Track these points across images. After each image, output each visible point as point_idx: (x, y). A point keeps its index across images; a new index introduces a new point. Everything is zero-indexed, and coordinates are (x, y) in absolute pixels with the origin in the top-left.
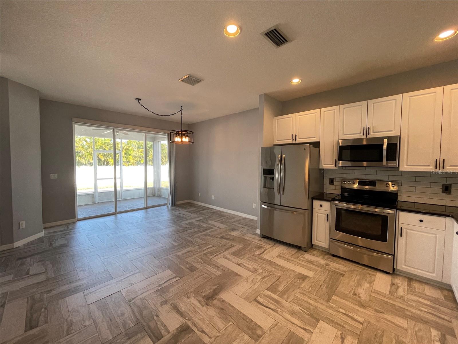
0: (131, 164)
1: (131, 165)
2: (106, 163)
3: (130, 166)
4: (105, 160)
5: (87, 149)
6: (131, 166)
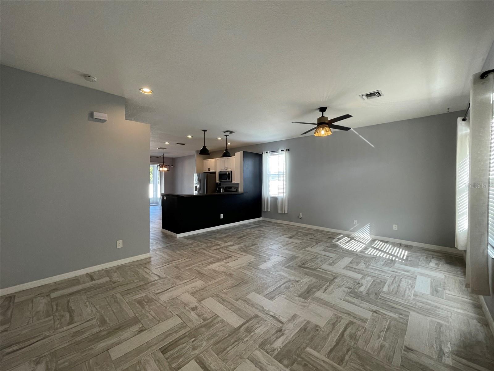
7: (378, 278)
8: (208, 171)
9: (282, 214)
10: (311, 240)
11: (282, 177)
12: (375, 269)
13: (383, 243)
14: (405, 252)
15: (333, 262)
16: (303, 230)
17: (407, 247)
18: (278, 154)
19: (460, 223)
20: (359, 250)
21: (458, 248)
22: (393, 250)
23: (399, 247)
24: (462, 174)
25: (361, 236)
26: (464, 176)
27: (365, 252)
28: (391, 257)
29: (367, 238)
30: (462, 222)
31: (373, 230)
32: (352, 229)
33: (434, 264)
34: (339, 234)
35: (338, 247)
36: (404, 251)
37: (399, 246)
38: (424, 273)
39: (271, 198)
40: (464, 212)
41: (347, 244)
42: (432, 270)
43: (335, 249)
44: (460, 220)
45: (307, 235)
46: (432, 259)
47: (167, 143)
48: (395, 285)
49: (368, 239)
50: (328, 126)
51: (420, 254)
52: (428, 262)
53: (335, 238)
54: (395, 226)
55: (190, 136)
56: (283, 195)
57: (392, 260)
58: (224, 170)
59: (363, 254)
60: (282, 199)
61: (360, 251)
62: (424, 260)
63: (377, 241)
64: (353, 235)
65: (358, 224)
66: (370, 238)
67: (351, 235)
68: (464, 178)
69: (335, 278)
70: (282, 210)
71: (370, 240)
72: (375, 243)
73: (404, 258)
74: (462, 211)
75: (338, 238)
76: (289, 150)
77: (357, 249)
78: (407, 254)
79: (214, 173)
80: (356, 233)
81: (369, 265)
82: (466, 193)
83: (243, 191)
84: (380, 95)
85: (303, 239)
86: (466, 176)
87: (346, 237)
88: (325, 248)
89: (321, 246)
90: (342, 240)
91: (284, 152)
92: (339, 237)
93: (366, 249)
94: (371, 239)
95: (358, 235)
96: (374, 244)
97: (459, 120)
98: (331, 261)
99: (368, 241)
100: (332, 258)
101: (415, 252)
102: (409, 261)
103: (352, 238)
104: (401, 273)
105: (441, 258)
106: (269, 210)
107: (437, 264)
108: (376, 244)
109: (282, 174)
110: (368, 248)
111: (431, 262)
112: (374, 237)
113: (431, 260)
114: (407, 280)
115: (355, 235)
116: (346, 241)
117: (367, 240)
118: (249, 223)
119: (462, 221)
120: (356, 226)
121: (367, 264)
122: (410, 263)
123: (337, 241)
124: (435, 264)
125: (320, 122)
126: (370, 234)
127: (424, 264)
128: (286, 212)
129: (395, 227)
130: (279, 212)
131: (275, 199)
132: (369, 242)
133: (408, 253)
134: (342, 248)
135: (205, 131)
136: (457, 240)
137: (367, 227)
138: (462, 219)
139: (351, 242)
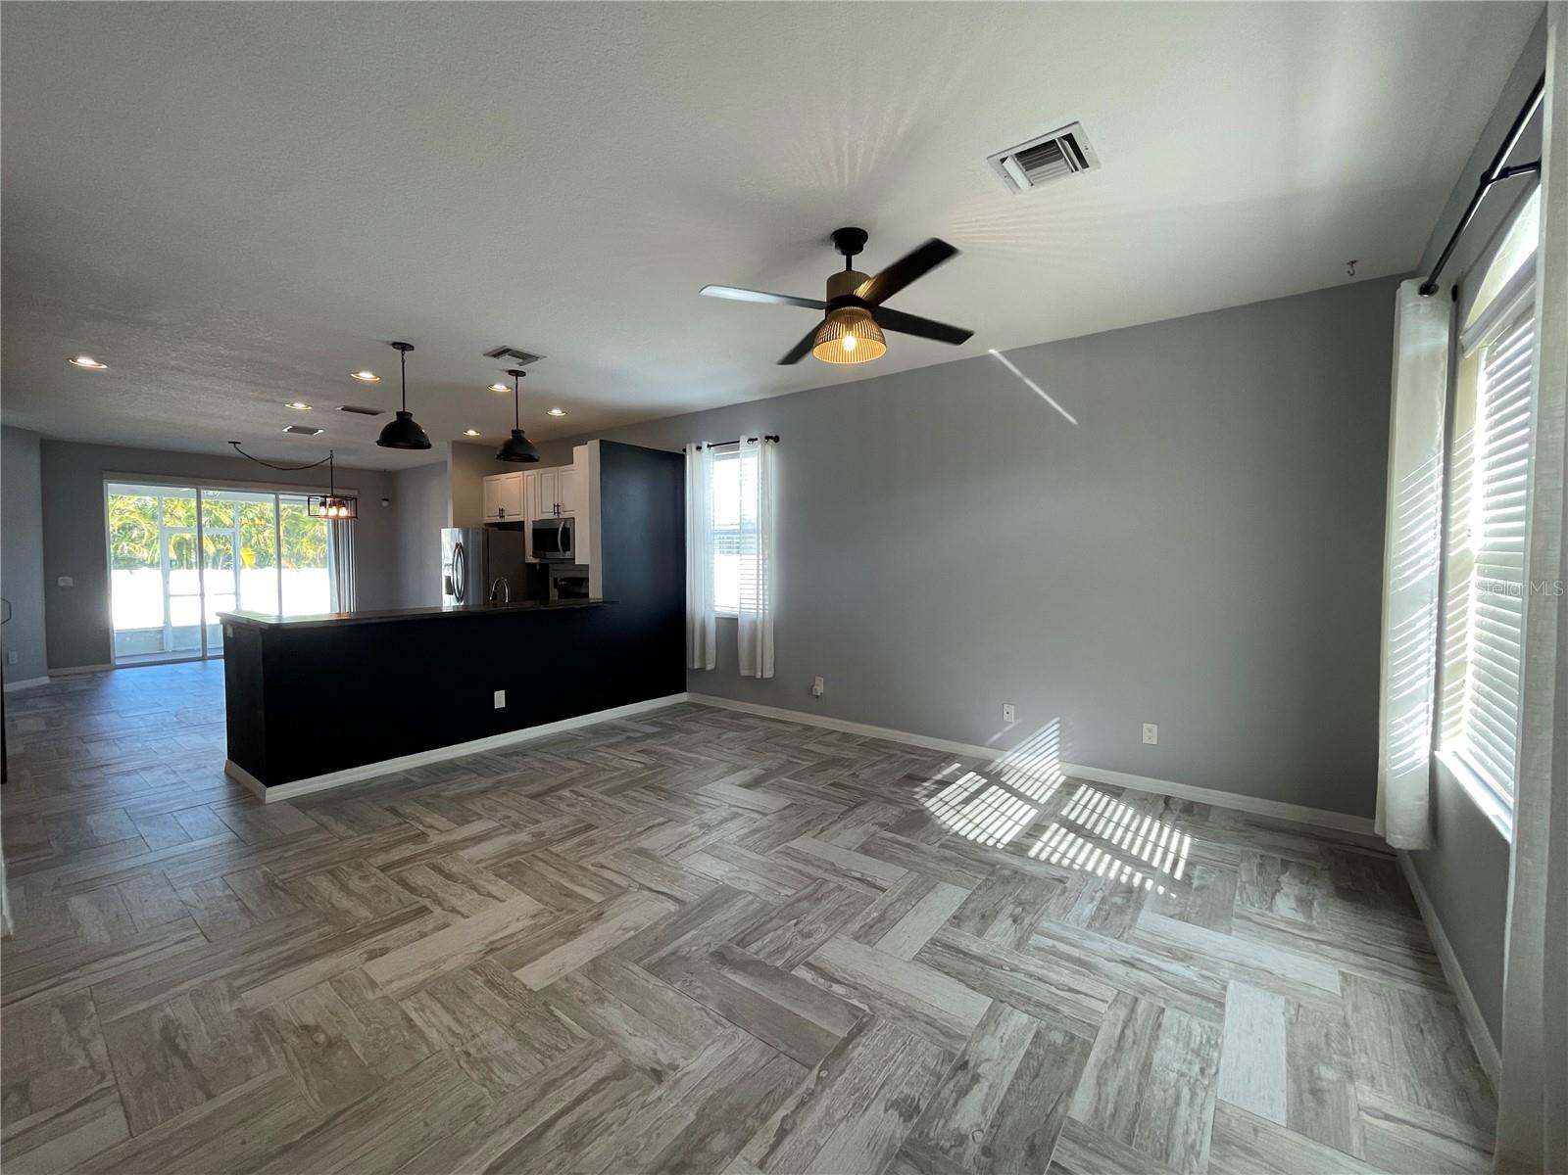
0: (307, 562)
1: (309, 565)
2: (224, 561)
3: (305, 570)
4: (219, 551)
5: (153, 517)
6: (309, 569)
7: (1056, 1011)
8: (497, 520)
9: (751, 678)
10: (832, 791)
11: (754, 541)
12: (1053, 951)
13: (1103, 796)
14: (1181, 842)
15: (881, 919)
16: (820, 743)
17: (1190, 815)
18: (737, 456)
19: (1399, 737)
20: (1005, 840)
21: (1387, 841)
22: (1138, 829)
23: (1160, 817)
24: (1412, 528)
25: (1027, 767)
26: (1421, 534)
27: (1029, 848)
28: (1128, 870)
29: (1050, 772)
30: (1408, 732)
31: (1070, 744)
32: (1000, 739)
33: (1292, 903)
34: (948, 758)
35: (929, 826)
36: (1177, 835)
37: (1160, 811)
38: (1255, 963)
39: (717, 618)
40: (1417, 689)
41: (969, 808)
42: (1287, 943)
43: (908, 840)
44: (1400, 725)
45: (826, 764)
46: (1283, 873)
47: (299, 406)
48: (1130, 1063)
49: (1053, 778)
50: (869, 313)
51: (1235, 849)
52: (1270, 890)
53: (925, 780)
54: (1150, 731)
55: (366, 376)
56: (758, 609)
57: (1129, 890)
58: (551, 516)
59: (1016, 862)
60: (754, 624)
61: (1010, 843)
62: (1252, 883)
63: (1083, 788)
64: (999, 761)
65: (1016, 719)
66: (1058, 773)
67: (992, 761)
68: (1419, 548)
69: (861, 1025)
70: (753, 665)
71: (1056, 786)
72: (1076, 797)
73: (1178, 875)
74: (1411, 684)
75: (938, 777)
76: (776, 439)
77: (998, 835)
78: (1189, 854)
79: (519, 526)
80: (1009, 753)
81: (1032, 928)
82: (1428, 607)
83: (601, 596)
84: (1085, 165)
85: (800, 791)
86: (1431, 534)
87: (972, 774)
88: (874, 834)
89: (860, 822)
90: (954, 786)
91: (758, 445)
92: (946, 772)
93: (1035, 830)
94: (1063, 778)
95: (1017, 761)
96: (1071, 805)
97: (1408, 290)
98: (875, 915)
99: (1050, 787)
100: (883, 890)
101: (1217, 839)
102: (1197, 889)
103: (994, 778)
104: (1160, 970)
105: (1313, 863)
106: (710, 666)
107: (1304, 904)
108: (1077, 803)
109: (753, 531)
110: (1045, 828)
111: (1278, 891)
112: (1075, 770)
113: (1278, 882)
114: (1185, 1019)
115: (1006, 762)
116: (966, 794)
117: (1048, 783)
118: (629, 718)
119: (1407, 727)
120: (1010, 727)
121: (1027, 921)
122: (1199, 901)
123: (930, 796)
124: (1294, 905)
125: (838, 295)
126: (1062, 760)
127: (1252, 904)
128: (769, 674)
129: (1150, 734)
130: (744, 672)
131: (730, 624)
132: (1052, 797)
133: (1192, 846)
134: (942, 831)
135: (404, 347)
136: (1384, 803)
137: (1050, 733)
138: (1407, 721)
139: (983, 797)
